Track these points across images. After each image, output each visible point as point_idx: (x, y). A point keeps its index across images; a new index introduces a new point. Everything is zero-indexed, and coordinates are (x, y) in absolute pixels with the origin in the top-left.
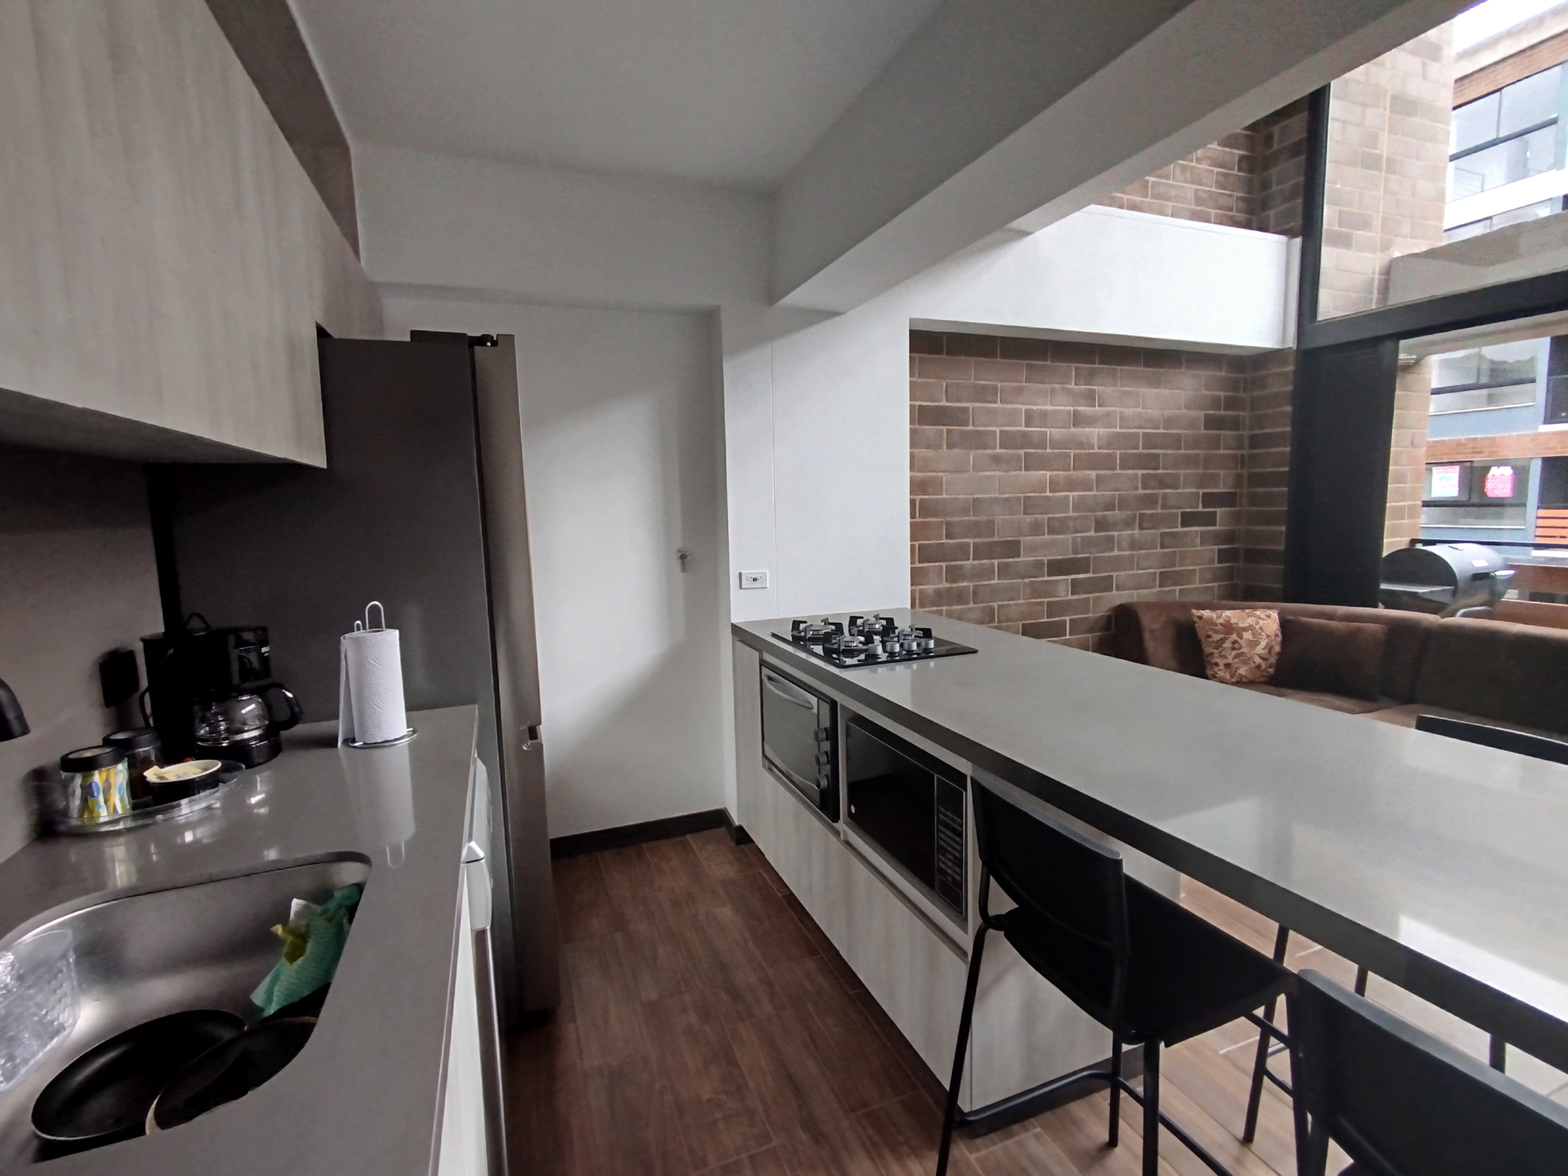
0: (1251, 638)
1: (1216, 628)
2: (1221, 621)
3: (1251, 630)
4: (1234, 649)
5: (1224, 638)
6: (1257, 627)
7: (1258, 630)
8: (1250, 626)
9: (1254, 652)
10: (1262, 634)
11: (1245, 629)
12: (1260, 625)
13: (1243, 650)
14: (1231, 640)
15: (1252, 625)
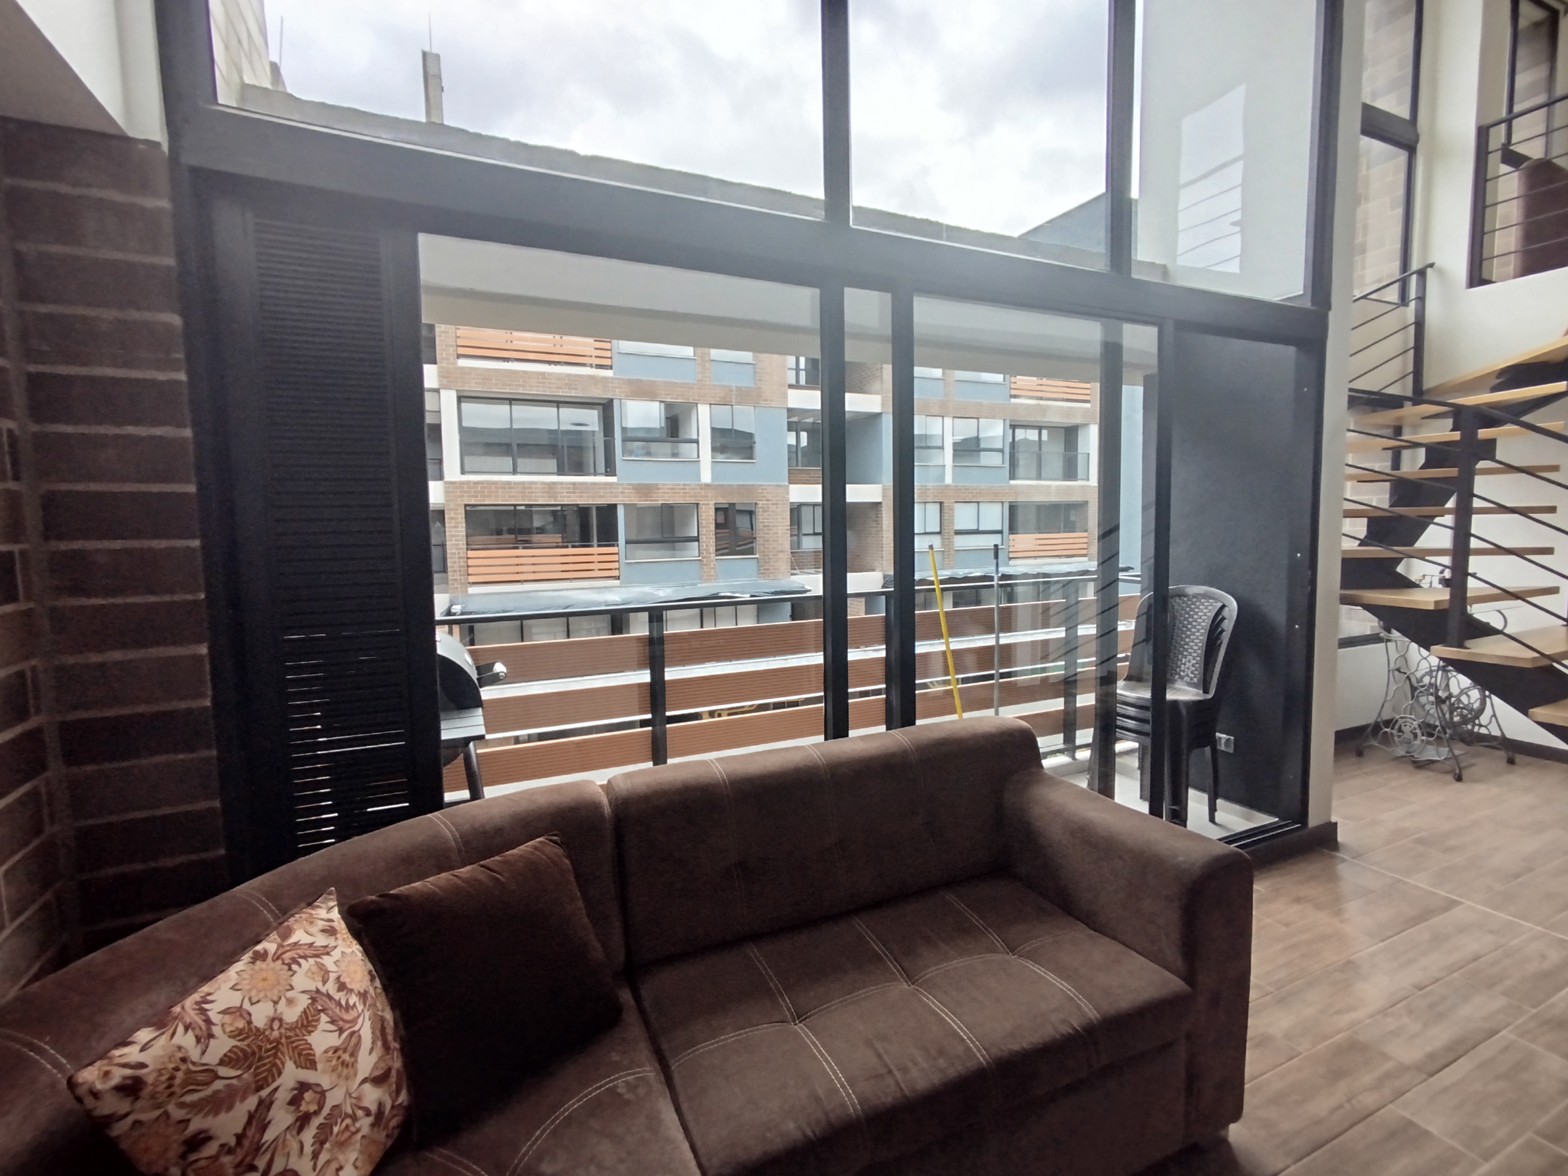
0: (334, 1040)
1: (218, 1085)
2: (221, 1045)
3: (323, 1011)
4: (303, 1120)
5: (261, 1102)
6: (330, 987)
7: (337, 996)
8: (314, 1000)
9: (360, 1077)
10: (351, 1003)
11: (307, 1023)
12: (332, 977)
13: (332, 1099)
14: (283, 1096)
15: (318, 991)
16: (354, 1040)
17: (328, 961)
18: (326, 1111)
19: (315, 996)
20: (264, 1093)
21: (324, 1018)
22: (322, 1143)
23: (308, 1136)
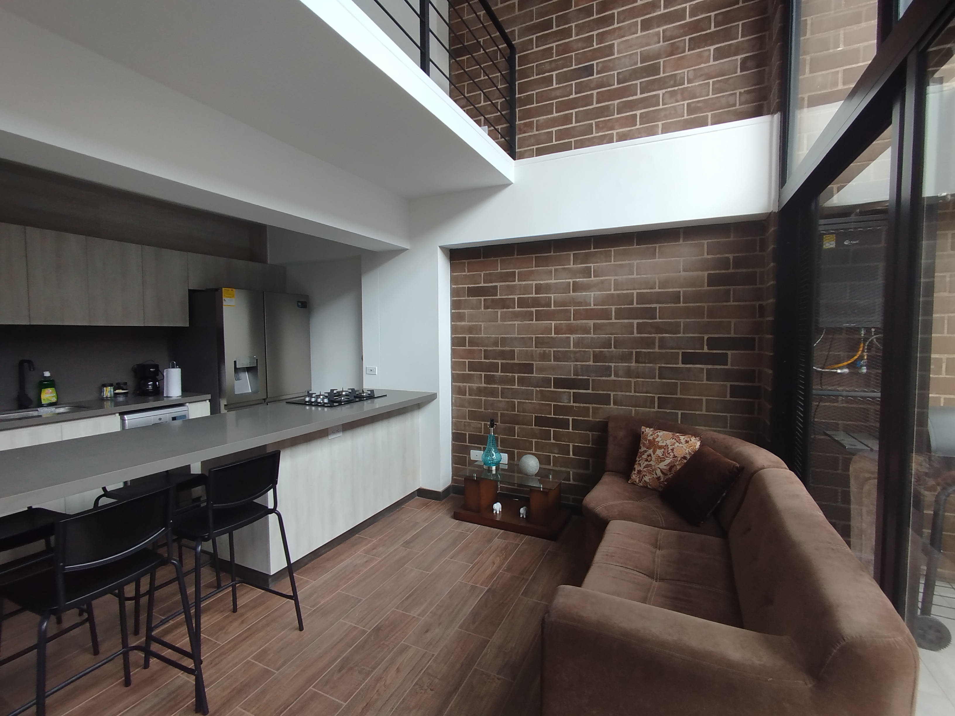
1: (646, 442)
2: (651, 438)
3: (665, 449)
4: (647, 460)
6: (670, 448)
7: (669, 450)
8: (666, 446)
9: (658, 466)
10: (670, 454)
11: (660, 447)
12: (673, 447)
13: (651, 463)
14: (648, 453)
15: (668, 446)
16: (663, 459)
17: (677, 444)
18: (650, 463)
19: (667, 446)
20: (647, 450)
21: (663, 450)
22: (646, 467)
23: (646, 463)
